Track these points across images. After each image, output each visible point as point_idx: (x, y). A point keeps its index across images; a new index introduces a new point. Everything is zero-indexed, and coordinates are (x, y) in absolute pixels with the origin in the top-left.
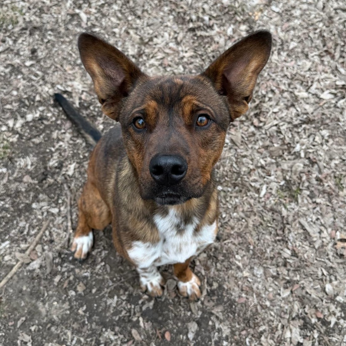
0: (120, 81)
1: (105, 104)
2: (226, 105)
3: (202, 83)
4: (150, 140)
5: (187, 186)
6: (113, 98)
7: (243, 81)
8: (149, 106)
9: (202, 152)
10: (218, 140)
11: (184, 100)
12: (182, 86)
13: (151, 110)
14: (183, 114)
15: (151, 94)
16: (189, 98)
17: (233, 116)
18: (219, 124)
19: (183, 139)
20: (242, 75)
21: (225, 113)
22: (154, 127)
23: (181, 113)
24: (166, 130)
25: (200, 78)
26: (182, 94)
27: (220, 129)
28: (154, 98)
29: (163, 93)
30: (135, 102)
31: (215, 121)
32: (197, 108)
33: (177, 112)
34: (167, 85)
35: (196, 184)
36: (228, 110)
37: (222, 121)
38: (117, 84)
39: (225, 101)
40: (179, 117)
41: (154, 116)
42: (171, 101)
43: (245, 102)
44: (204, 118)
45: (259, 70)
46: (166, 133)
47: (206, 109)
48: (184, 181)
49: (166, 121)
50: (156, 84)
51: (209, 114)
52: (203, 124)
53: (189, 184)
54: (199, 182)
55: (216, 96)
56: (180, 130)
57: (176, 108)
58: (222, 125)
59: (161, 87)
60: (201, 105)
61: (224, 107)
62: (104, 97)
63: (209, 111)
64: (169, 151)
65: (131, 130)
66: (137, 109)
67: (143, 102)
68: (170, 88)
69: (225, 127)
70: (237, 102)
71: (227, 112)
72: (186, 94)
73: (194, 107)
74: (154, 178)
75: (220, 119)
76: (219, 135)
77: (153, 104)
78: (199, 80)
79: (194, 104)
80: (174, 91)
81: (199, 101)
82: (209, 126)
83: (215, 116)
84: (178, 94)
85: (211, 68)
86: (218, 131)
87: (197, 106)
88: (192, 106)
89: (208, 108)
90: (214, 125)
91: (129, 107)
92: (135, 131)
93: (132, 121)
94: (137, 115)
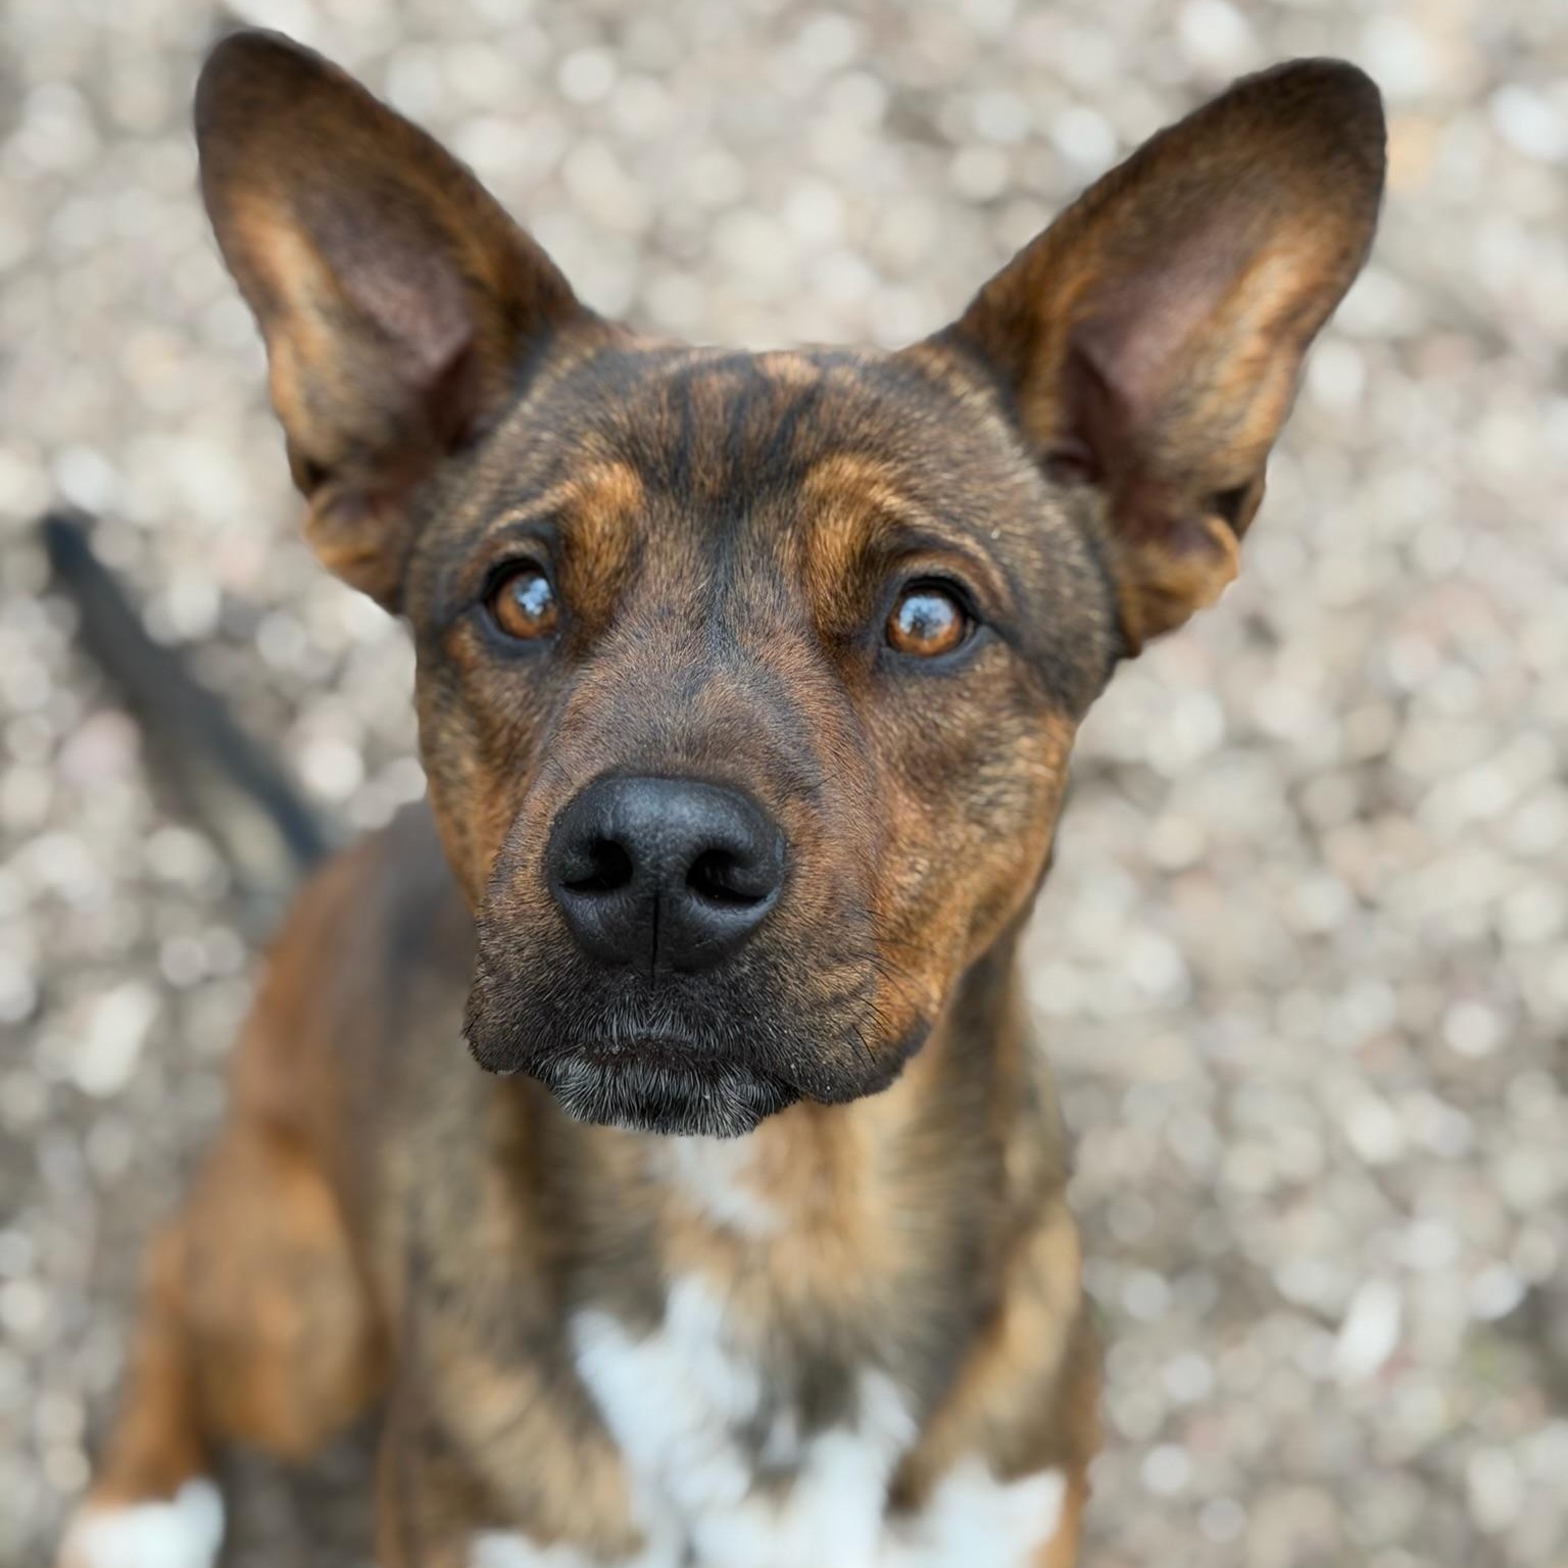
0: (435, 352)
1: (323, 496)
2: (1093, 548)
3: (939, 388)
4: (576, 699)
5: (778, 995)
6: (379, 460)
7: (1206, 388)
8: (590, 492)
9: (907, 813)
10: (1020, 766)
11: (817, 480)
12: (809, 398)
13: (599, 519)
14: (804, 564)
15: (608, 428)
16: (849, 468)
17: (1135, 620)
18: (1037, 661)
19: (784, 705)
20: (1198, 348)
21: (1079, 596)
22: (608, 621)
23: (788, 553)
24: (679, 646)
25: (925, 357)
26: (806, 441)
27: (1038, 696)
28: (631, 450)
29: (687, 426)
30: (510, 479)
31: (1007, 634)
32: (895, 541)
33: (765, 547)
34: (718, 384)
35: (838, 1000)
36: (1106, 576)
37: (1059, 643)
38: (413, 371)
39: (1080, 519)
40: (773, 576)
41: (611, 561)
42: (735, 479)
43: (1218, 527)
44: (939, 610)
45: (1307, 321)
46: (673, 660)
47: (952, 550)
48: (762, 955)
49: (683, 595)
50: (650, 376)
51: (975, 587)
52: (926, 645)
53: (794, 989)
54: (855, 994)
55: (1027, 477)
56: (767, 651)
57: (756, 526)
58: (1053, 672)
59: (680, 391)
60: (922, 519)
61: (1076, 557)
62: (322, 448)
63: (971, 560)
64: (680, 758)
65: (467, 642)
66: (517, 515)
67: (557, 469)
68: (739, 405)
69: (1072, 689)
70: (1166, 531)
71: (1094, 587)
72: (834, 445)
73: (880, 533)
74: (566, 915)
75: (1041, 626)
76: (1029, 731)
77: (618, 483)
78: (921, 373)
79: (876, 508)
80: (756, 425)
81: (908, 492)
82: (967, 661)
83: (1007, 601)
84: (785, 438)
85: (996, 298)
86: (1022, 702)
87: (900, 527)
88: (867, 525)
89: (969, 542)
90: (995, 662)
91: (472, 510)
92: (491, 647)
93: (477, 588)
94: (514, 547)
